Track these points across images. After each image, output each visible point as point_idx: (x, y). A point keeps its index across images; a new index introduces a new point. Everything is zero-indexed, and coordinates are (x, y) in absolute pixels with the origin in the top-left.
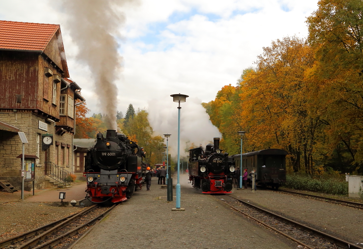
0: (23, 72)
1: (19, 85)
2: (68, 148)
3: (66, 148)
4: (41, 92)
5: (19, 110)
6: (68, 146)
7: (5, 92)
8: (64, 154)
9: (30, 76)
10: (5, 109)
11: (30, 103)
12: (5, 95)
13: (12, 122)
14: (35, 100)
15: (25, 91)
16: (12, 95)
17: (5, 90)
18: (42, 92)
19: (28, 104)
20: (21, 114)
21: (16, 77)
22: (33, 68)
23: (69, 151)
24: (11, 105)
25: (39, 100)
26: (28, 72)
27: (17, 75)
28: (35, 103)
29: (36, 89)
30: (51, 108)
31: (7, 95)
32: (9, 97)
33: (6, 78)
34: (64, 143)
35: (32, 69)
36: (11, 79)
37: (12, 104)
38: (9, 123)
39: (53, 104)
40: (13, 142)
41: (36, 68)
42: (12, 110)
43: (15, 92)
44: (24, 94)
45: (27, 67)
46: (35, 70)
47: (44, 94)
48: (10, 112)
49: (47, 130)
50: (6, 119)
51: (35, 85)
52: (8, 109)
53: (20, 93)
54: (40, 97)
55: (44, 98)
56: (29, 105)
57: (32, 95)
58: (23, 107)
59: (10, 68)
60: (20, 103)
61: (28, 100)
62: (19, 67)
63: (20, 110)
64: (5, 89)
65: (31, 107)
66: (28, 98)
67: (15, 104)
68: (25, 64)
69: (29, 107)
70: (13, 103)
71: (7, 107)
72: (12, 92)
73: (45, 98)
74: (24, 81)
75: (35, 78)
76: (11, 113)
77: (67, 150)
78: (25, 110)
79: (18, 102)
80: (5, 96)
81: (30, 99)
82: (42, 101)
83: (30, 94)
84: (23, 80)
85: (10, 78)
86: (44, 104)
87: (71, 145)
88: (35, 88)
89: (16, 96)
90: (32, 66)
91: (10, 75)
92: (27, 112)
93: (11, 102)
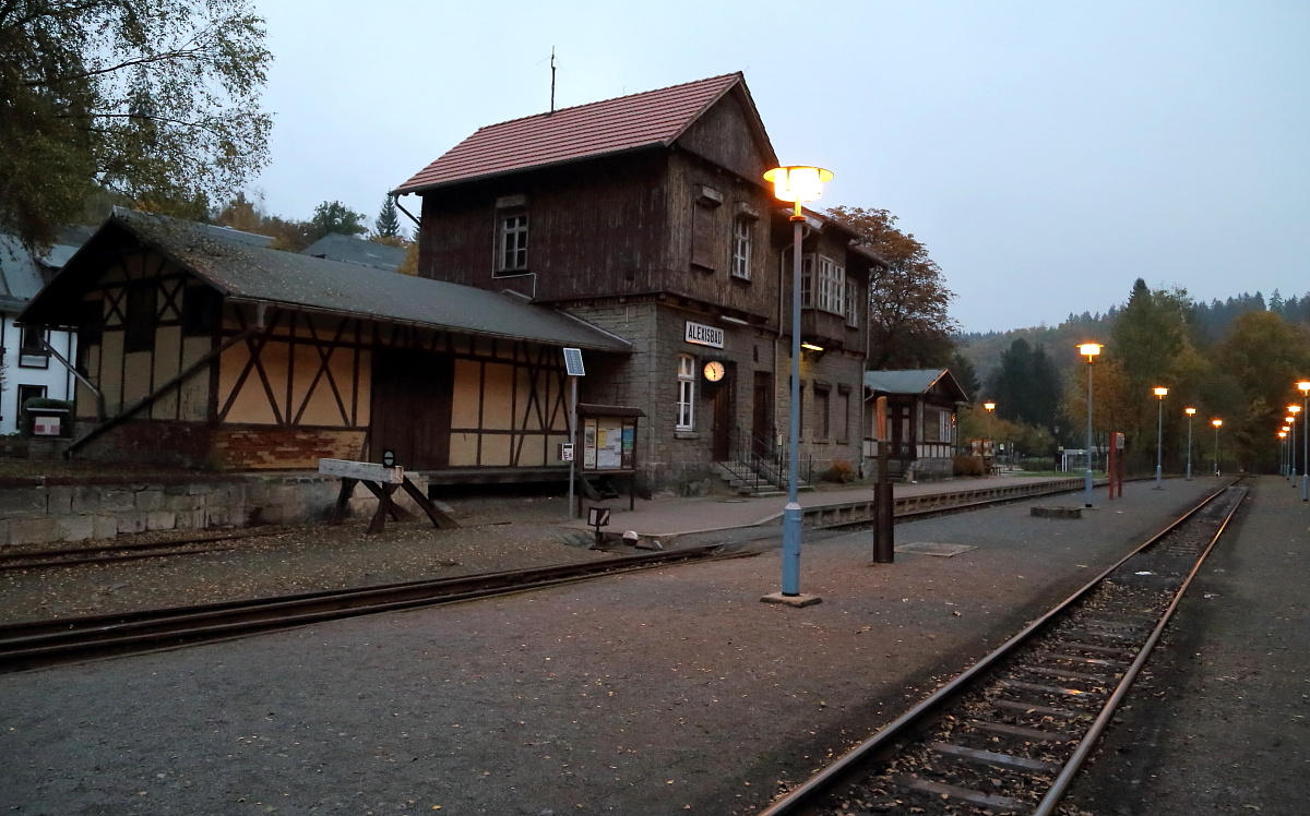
0: (639, 204)
2: (845, 393)
3: (833, 394)
4: (683, 249)
5: (632, 299)
6: (846, 390)
7: (605, 257)
8: (826, 409)
9: (652, 209)
10: (605, 299)
11: (652, 277)
12: (605, 263)
13: (620, 329)
14: (661, 268)
15: (641, 249)
17: (606, 253)
18: (687, 247)
19: (647, 281)
20: (635, 307)
21: (625, 218)
22: (657, 190)
23: (847, 401)
24: (616, 288)
25: (673, 267)
26: (647, 202)
27: (626, 213)
28: (661, 276)
29: (662, 240)
30: (728, 288)
31: (609, 261)
32: (613, 268)
33: (607, 224)
34: (825, 381)
36: (617, 224)
37: (616, 285)
38: (613, 331)
39: (734, 279)
40: (619, 379)
41: (663, 187)
42: (618, 298)
44: (639, 256)
45: (646, 190)
46: (661, 195)
47: (696, 251)
48: (615, 303)
49: (721, 346)
50: (609, 321)
51: (662, 233)
52: (610, 298)
54: (676, 261)
55: (694, 262)
56: (649, 284)
57: (655, 256)
58: (636, 290)
59: (615, 199)
60: (632, 279)
61: (647, 271)
62: (632, 192)
63: (632, 297)
64: (605, 250)
65: (653, 286)
68: (642, 184)
69: (649, 289)
71: (609, 292)
73: (699, 261)
74: (640, 226)
75: (661, 215)
76: (616, 307)
77: (843, 400)
78: (641, 296)
79: (628, 279)
80: (605, 268)
81: (650, 267)
82: (687, 269)
83: (651, 257)
84: (638, 223)
85: (614, 222)
86: (695, 278)
87: (857, 388)
88: (660, 238)
90: (656, 185)
92: (647, 300)
93: (616, 280)
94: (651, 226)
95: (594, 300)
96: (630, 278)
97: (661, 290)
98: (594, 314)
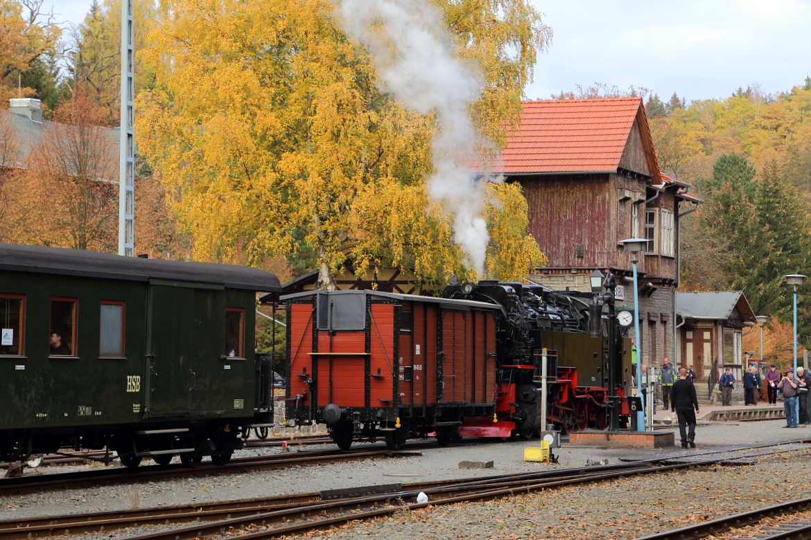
0: (586, 205)
1: (580, 229)
2: (664, 322)
3: (658, 324)
4: (614, 236)
6: (664, 319)
7: (559, 241)
8: (654, 338)
9: (597, 210)
10: (559, 270)
11: (598, 257)
12: (558, 245)
14: (605, 251)
15: (588, 237)
16: (570, 245)
17: (559, 238)
18: (616, 233)
19: (594, 260)
20: (583, 277)
21: (575, 214)
22: (601, 197)
23: (665, 329)
24: (568, 263)
25: (611, 249)
26: (592, 205)
27: (576, 210)
28: (605, 257)
29: (606, 233)
31: (562, 244)
32: (565, 249)
33: (559, 217)
34: (654, 313)
35: (599, 198)
36: (568, 217)
37: (569, 261)
41: (605, 196)
42: (570, 270)
43: (574, 241)
44: (587, 242)
45: (591, 195)
46: (604, 201)
48: (566, 273)
49: (622, 298)
50: (561, 285)
51: (604, 227)
52: (562, 270)
53: (581, 240)
54: (612, 245)
55: (618, 243)
56: (596, 262)
57: (600, 243)
58: (586, 266)
59: (565, 199)
60: (582, 257)
61: (594, 252)
62: (579, 195)
63: (581, 270)
64: (558, 236)
66: (594, 250)
67: (574, 261)
68: (588, 191)
69: (596, 265)
70: (571, 258)
71: (563, 266)
72: (569, 240)
73: (620, 241)
74: (587, 221)
75: (604, 215)
76: (567, 275)
77: (662, 328)
78: (589, 270)
79: (578, 257)
80: (558, 248)
81: (597, 251)
82: (616, 250)
83: (597, 243)
84: (586, 219)
85: (565, 216)
86: (618, 254)
87: (671, 315)
88: (604, 231)
89: (574, 246)
90: (600, 193)
91: (566, 212)
93: (568, 258)
94: (596, 222)
95: (548, 270)
96: (580, 257)
97: (605, 267)
98: (548, 279)
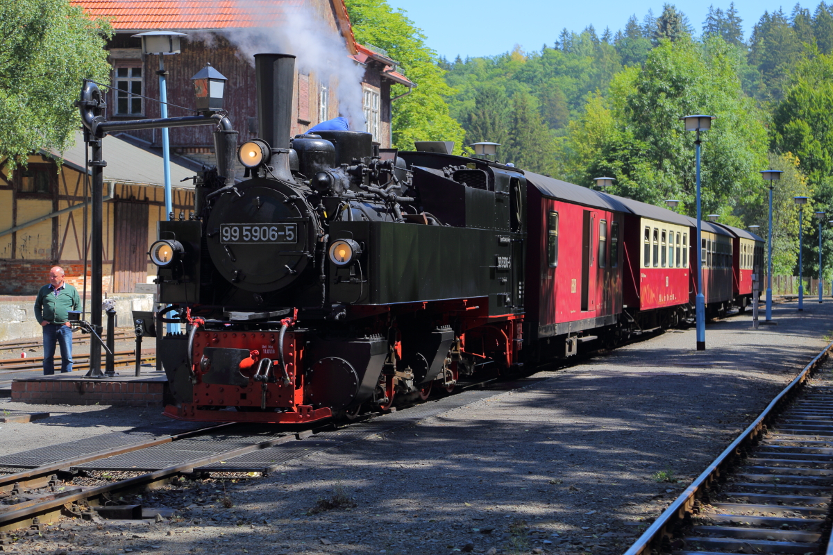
1: (253, 99)
16: (240, 118)
21: (246, 81)
27: (247, 76)
36: (238, 85)
43: (245, 113)
47: (301, 108)
53: (254, 113)
55: (300, 118)
67: (246, 138)
70: (242, 134)
72: (239, 112)
79: (250, 134)
82: (296, 125)
85: (235, 84)
89: (246, 120)
91: (236, 79)
